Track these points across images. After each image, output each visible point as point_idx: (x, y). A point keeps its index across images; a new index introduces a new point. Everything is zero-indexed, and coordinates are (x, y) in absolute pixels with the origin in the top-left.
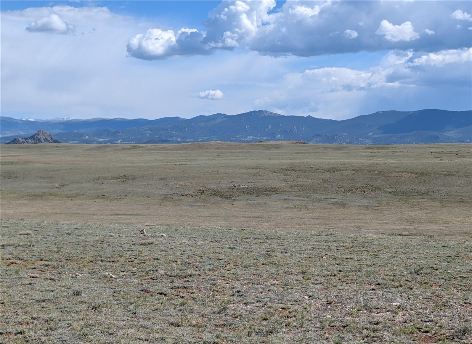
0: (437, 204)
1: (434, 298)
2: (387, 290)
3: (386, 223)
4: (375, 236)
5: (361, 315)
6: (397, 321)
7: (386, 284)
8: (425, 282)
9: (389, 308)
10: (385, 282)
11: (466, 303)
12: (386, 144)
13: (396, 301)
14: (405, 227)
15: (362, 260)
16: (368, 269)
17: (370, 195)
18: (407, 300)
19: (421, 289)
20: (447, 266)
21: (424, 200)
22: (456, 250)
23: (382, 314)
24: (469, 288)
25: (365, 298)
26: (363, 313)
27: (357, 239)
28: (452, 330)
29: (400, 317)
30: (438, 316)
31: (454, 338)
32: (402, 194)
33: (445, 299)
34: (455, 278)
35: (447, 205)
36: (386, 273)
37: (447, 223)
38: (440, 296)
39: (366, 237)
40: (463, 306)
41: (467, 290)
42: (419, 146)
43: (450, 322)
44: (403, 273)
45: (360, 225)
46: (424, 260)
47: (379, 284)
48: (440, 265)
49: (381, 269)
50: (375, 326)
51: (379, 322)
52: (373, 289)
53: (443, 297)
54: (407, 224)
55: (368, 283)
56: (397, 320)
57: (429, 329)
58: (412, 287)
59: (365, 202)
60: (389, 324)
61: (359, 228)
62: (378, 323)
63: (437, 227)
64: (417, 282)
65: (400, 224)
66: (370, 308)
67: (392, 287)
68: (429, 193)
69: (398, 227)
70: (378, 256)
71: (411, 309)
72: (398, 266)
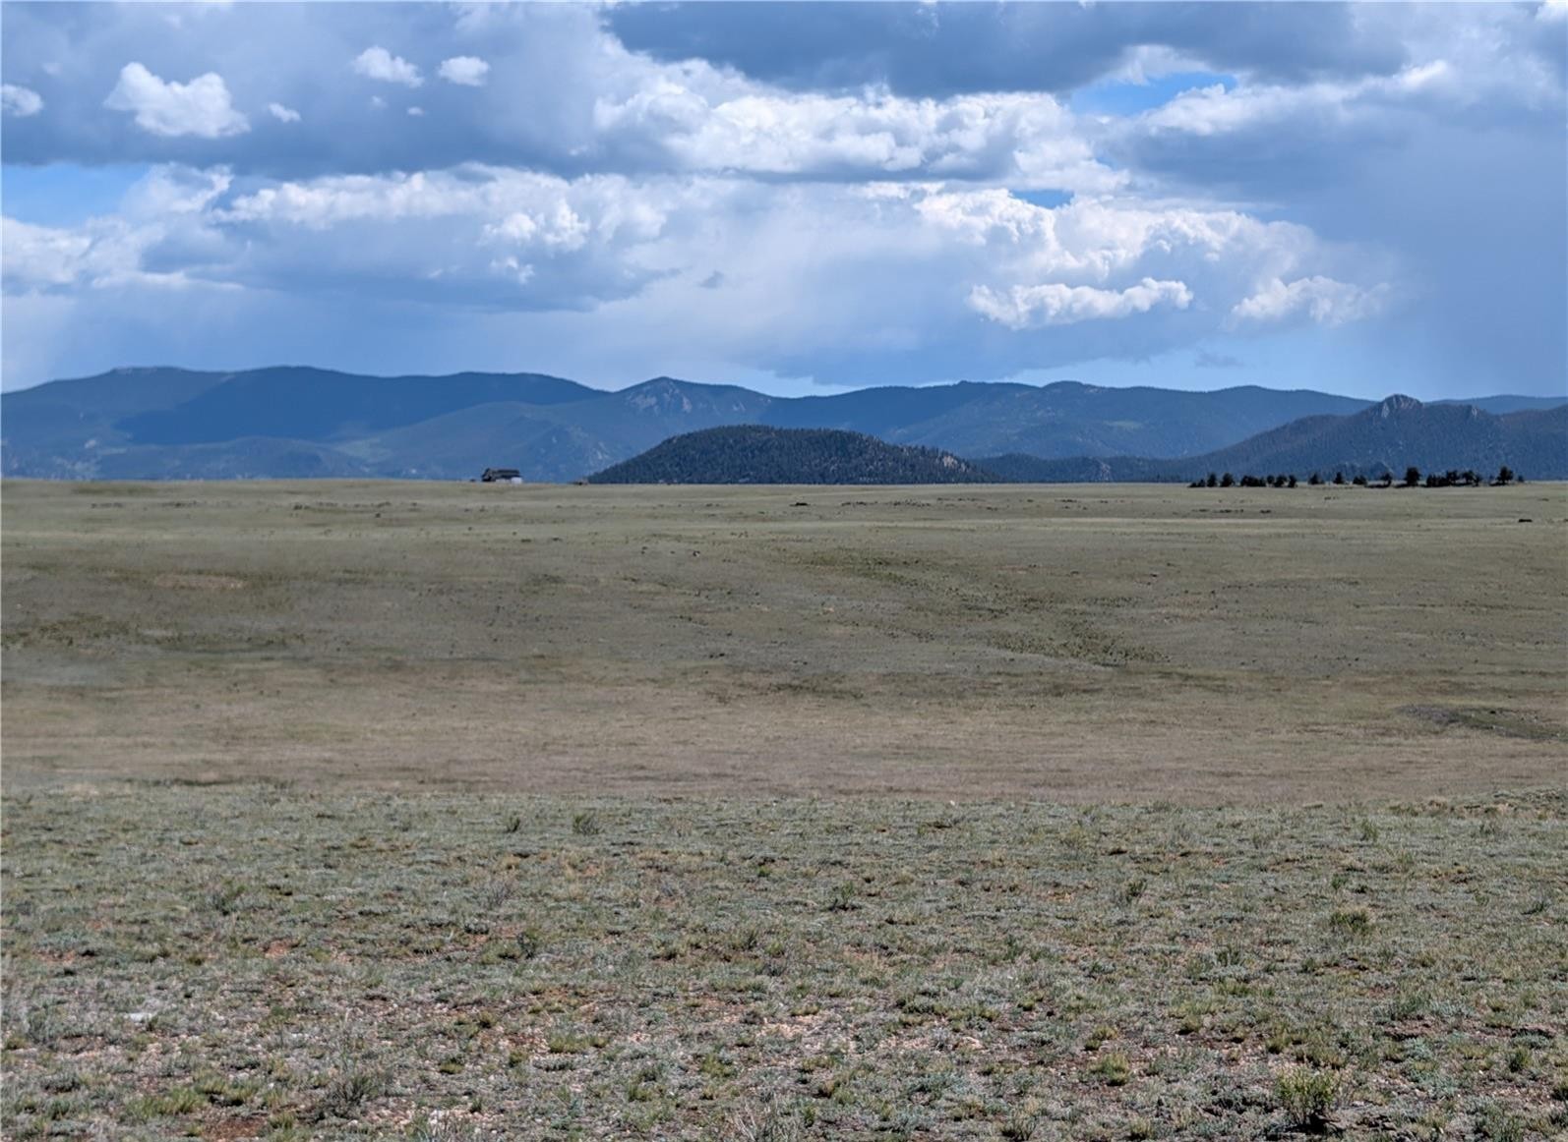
0: (314, 676)
1: (271, 989)
2: (114, 972)
3: (145, 746)
4: (94, 792)
5: (16, 1064)
6: (142, 1073)
7: (114, 952)
8: (246, 936)
9: (115, 1032)
10: (111, 944)
11: (372, 998)
12: (145, 478)
13: (144, 1008)
14: (208, 757)
15: (40, 874)
16: (56, 904)
17: (90, 651)
18: (182, 1002)
19: (230, 962)
20: (324, 880)
21: (273, 664)
22: (361, 825)
23: (91, 1053)
24: (386, 947)
25: (35, 1002)
26: (24, 1056)
27: (32, 803)
28: (318, 1091)
29: (152, 1057)
30: (278, 1046)
31: (322, 1117)
32: (199, 647)
33: (305, 987)
34: (345, 918)
35: (345, 680)
36: (118, 914)
37: (346, 737)
38: (291, 979)
39: (62, 796)
40: (362, 1008)
41: (380, 954)
42: (255, 487)
43: (316, 1063)
44: (174, 910)
45: (54, 752)
46: (250, 863)
47: (90, 953)
48: (300, 879)
49: (102, 901)
50: (61, 1096)
51: (77, 1080)
52: (68, 973)
53: (301, 982)
54: (214, 746)
55: (51, 952)
56: (141, 1070)
57: (243, 1091)
58: (200, 956)
59: (72, 675)
60: (111, 1088)
61: (51, 763)
62: (75, 1086)
63: (313, 753)
64: (220, 937)
65: (191, 745)
66: (51, 1037)
67: (134, 960)
68: (287, 641)
69: (184, 757)
70: (98, 859)
71: (191, 1031)
72: (162, 887)
